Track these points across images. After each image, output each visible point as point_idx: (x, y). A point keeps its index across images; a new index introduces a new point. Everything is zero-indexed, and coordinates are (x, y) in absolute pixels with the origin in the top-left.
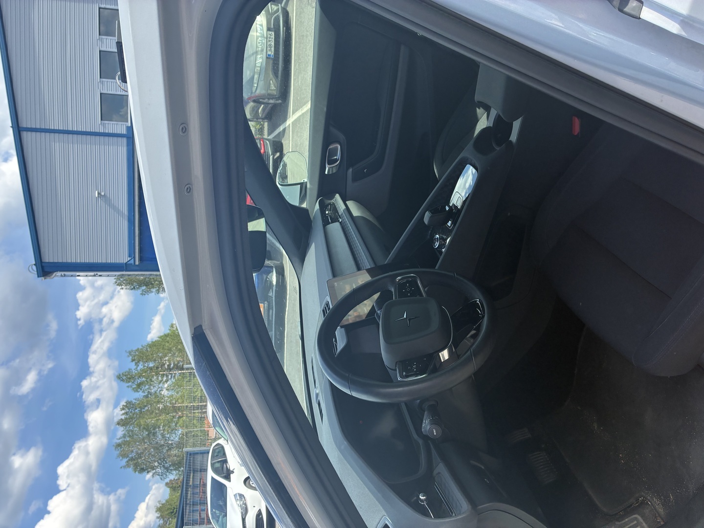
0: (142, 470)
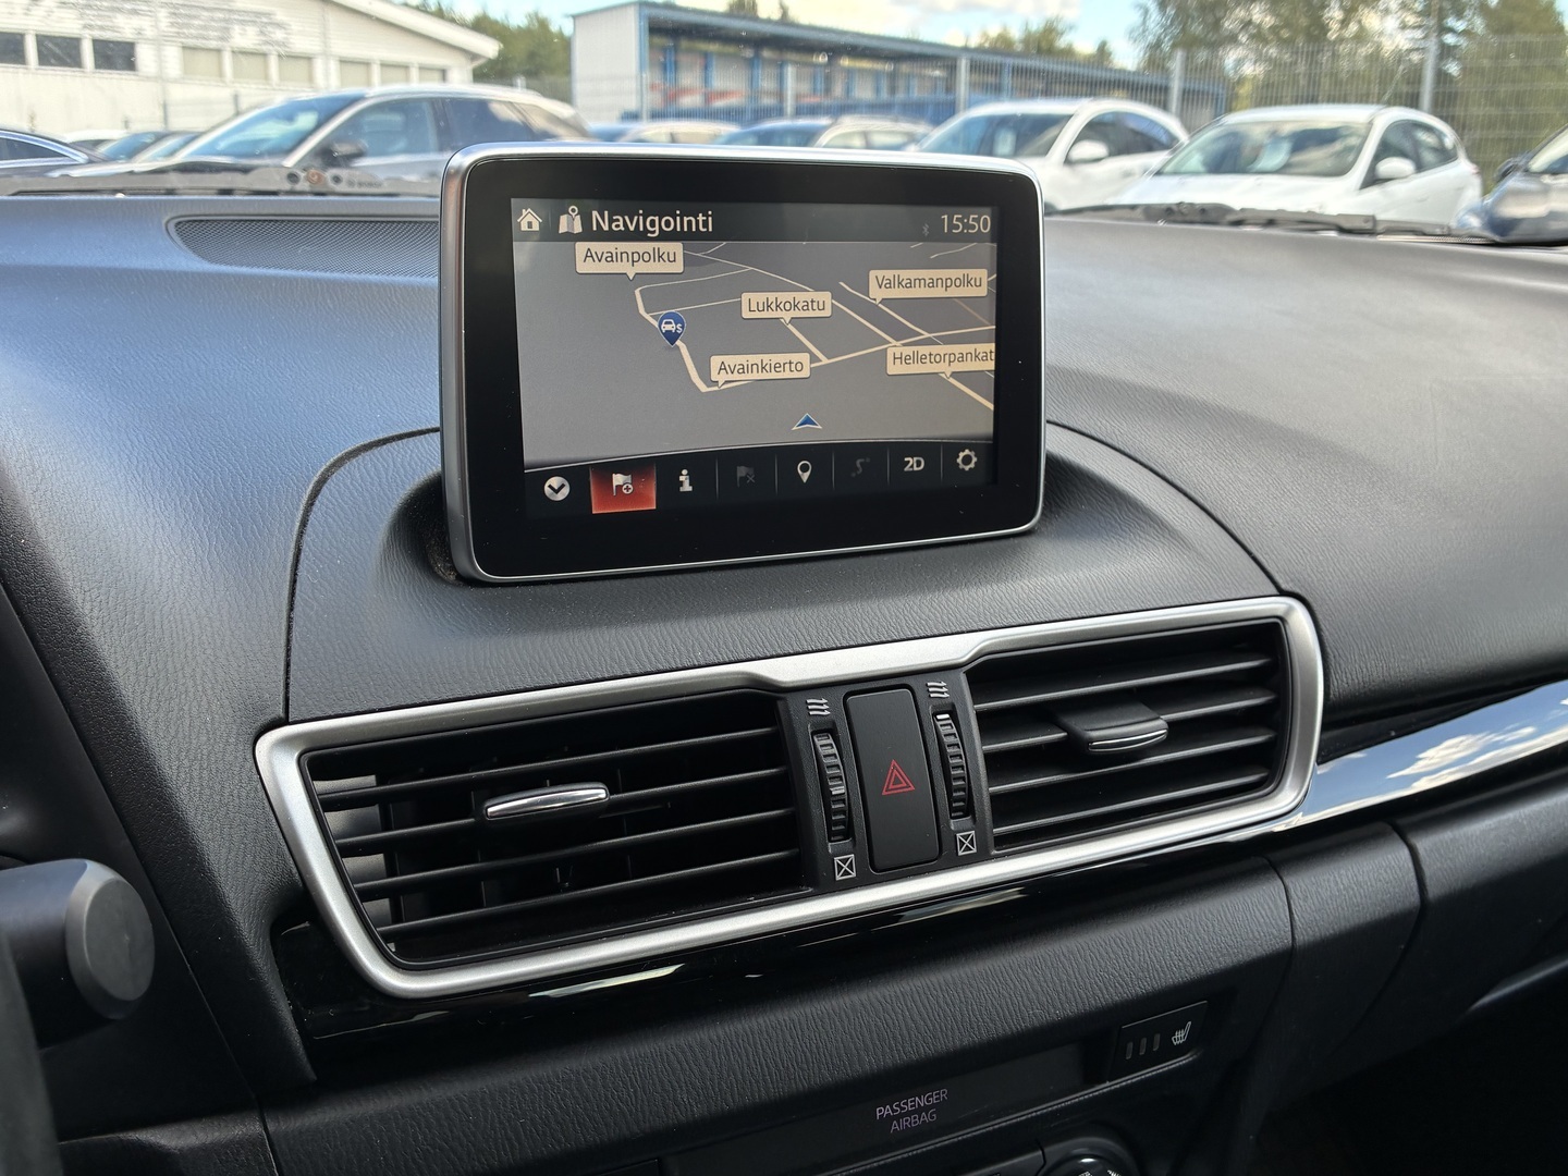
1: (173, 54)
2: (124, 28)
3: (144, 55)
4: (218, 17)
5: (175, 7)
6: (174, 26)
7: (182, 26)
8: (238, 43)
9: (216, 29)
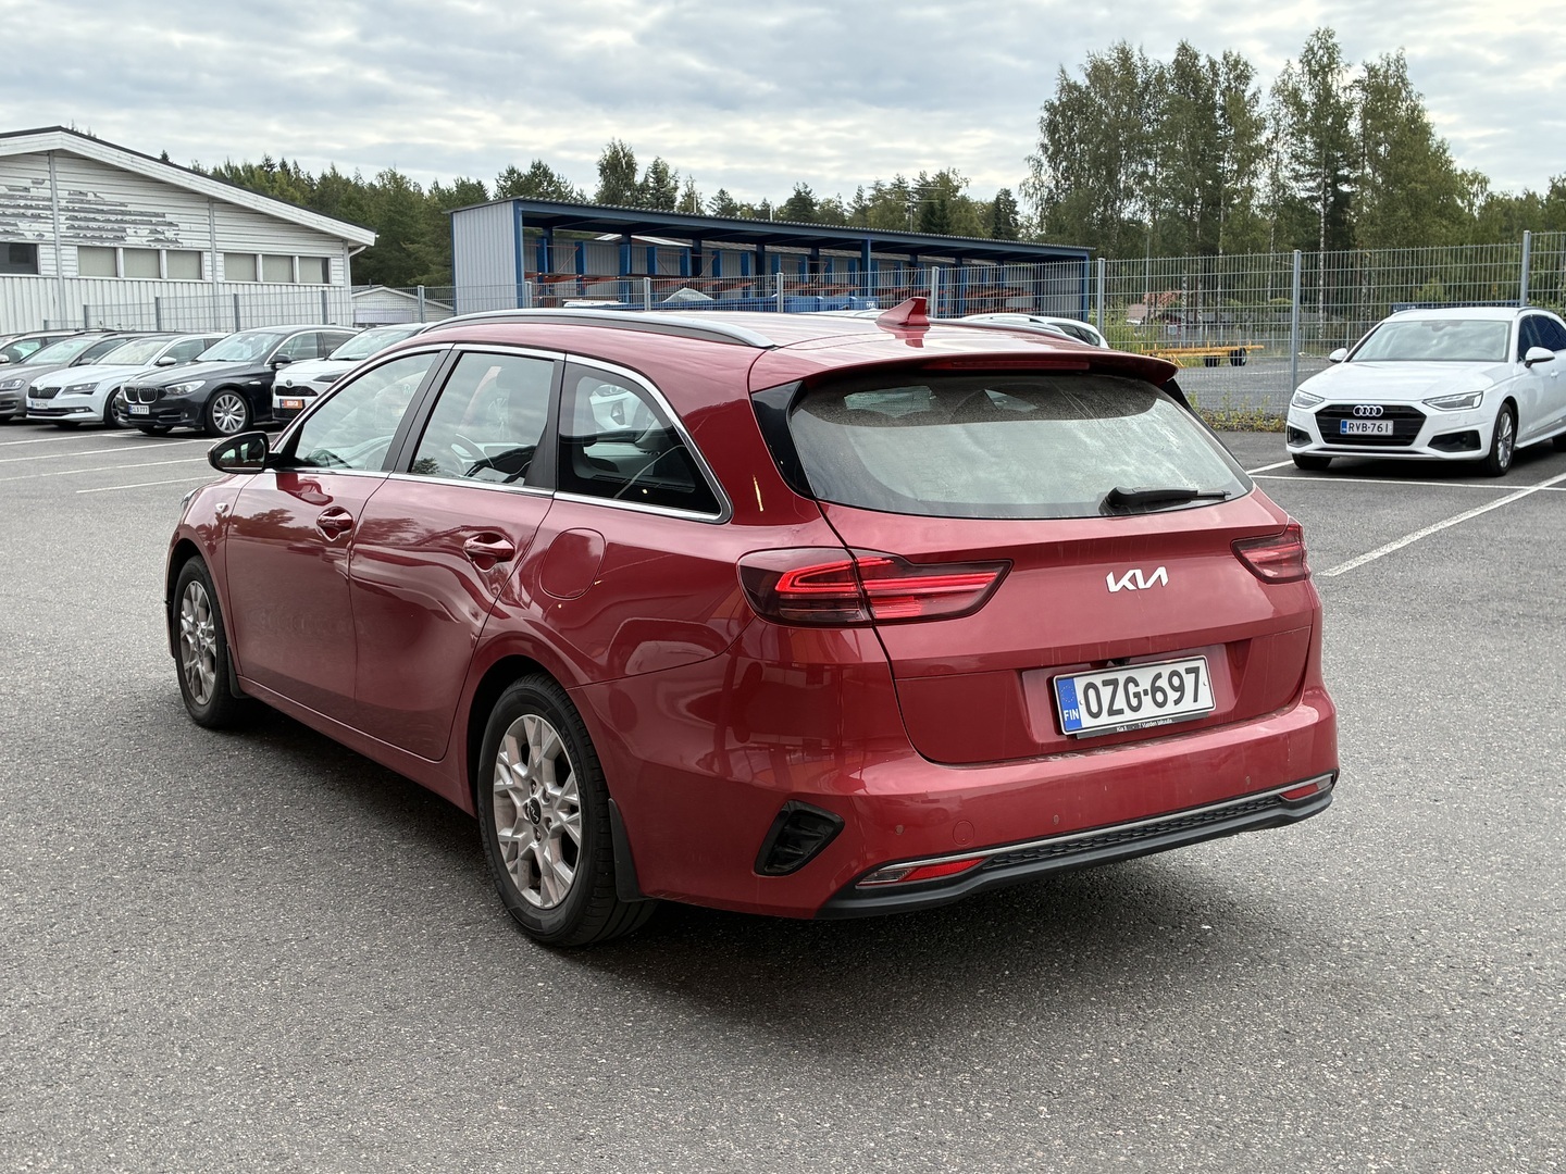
0: (1051, 128)
1: (71, 253)
2: (27, 232)
3: (45, 256)
4: (113, 218)
5: (74, 210)
6: (73, 227)
7: (80, 228)
8: (132, 241)
9: (112, 230)
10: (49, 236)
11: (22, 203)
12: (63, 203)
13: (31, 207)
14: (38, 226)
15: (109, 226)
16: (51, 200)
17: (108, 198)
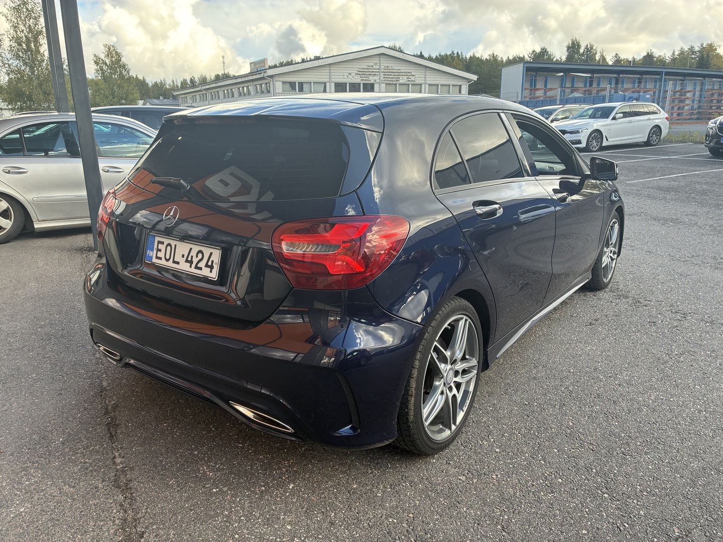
1: (383, 86)
2: (372, 79)
3: (376, 87)
4: (396, 74)
5: (385, 72)
6: (384, 78)
7: (387, 78)
8: (401, 81)
9: (396, 78)
10: (378, 81)
11: (371, 70)
12: (382, 70)
13: (373, 72)
14: (374, 78)
15: (395, 77)
16: (379, 69)
17: (395, 68)
